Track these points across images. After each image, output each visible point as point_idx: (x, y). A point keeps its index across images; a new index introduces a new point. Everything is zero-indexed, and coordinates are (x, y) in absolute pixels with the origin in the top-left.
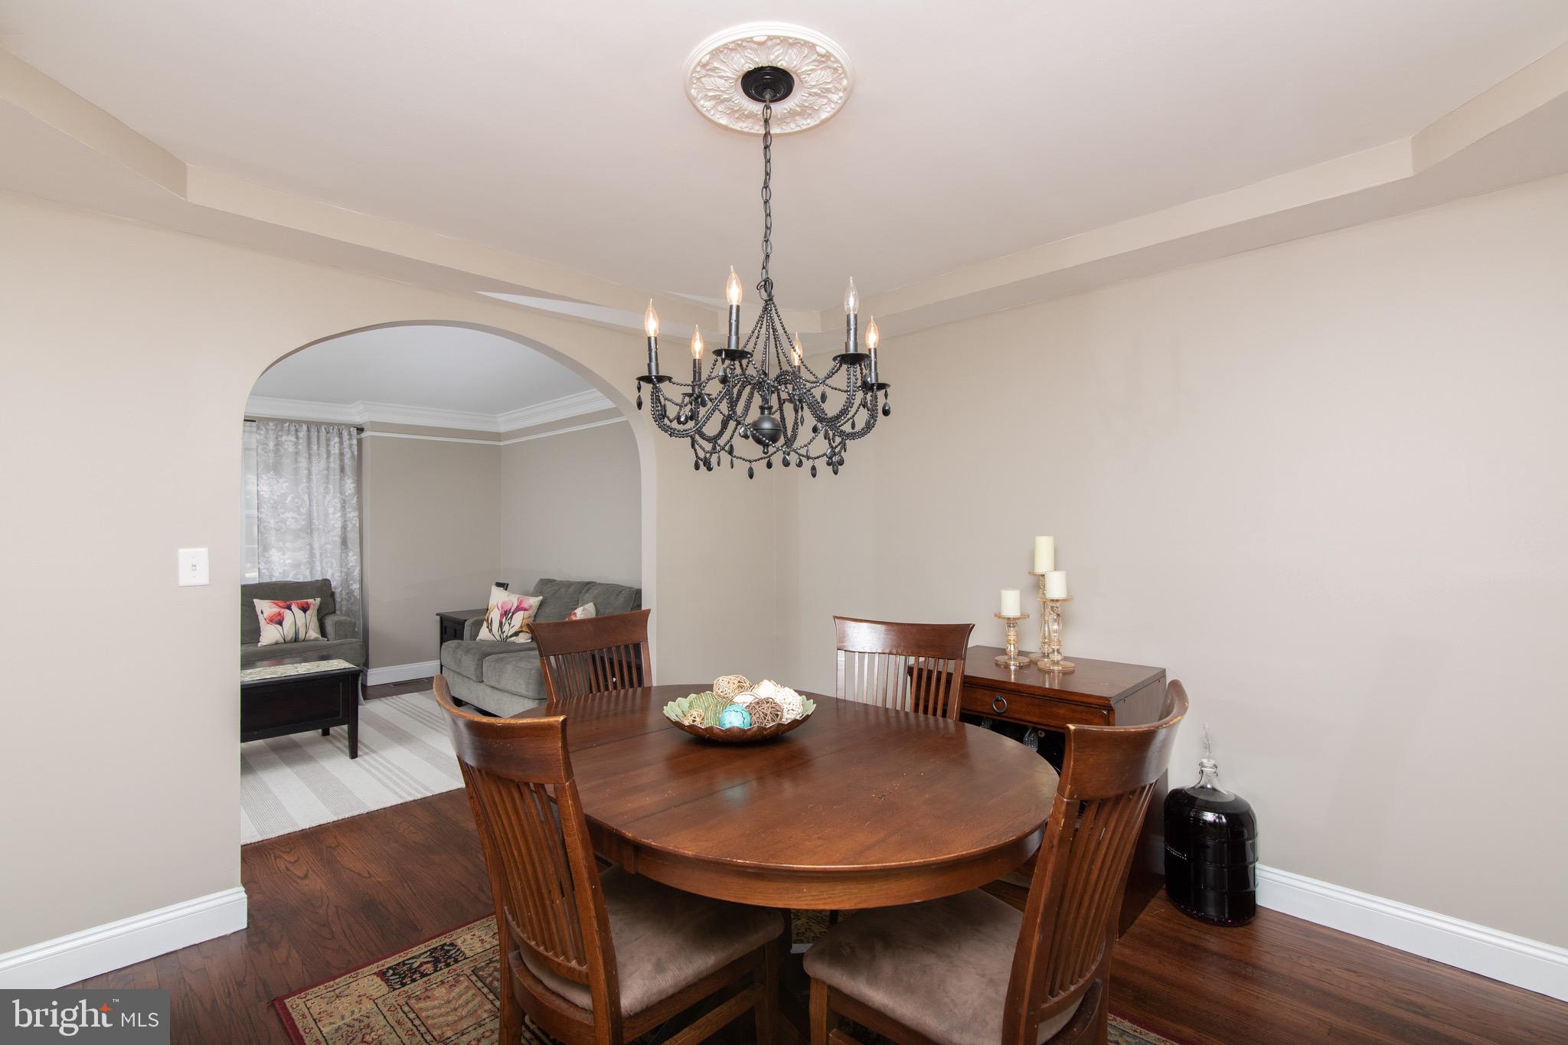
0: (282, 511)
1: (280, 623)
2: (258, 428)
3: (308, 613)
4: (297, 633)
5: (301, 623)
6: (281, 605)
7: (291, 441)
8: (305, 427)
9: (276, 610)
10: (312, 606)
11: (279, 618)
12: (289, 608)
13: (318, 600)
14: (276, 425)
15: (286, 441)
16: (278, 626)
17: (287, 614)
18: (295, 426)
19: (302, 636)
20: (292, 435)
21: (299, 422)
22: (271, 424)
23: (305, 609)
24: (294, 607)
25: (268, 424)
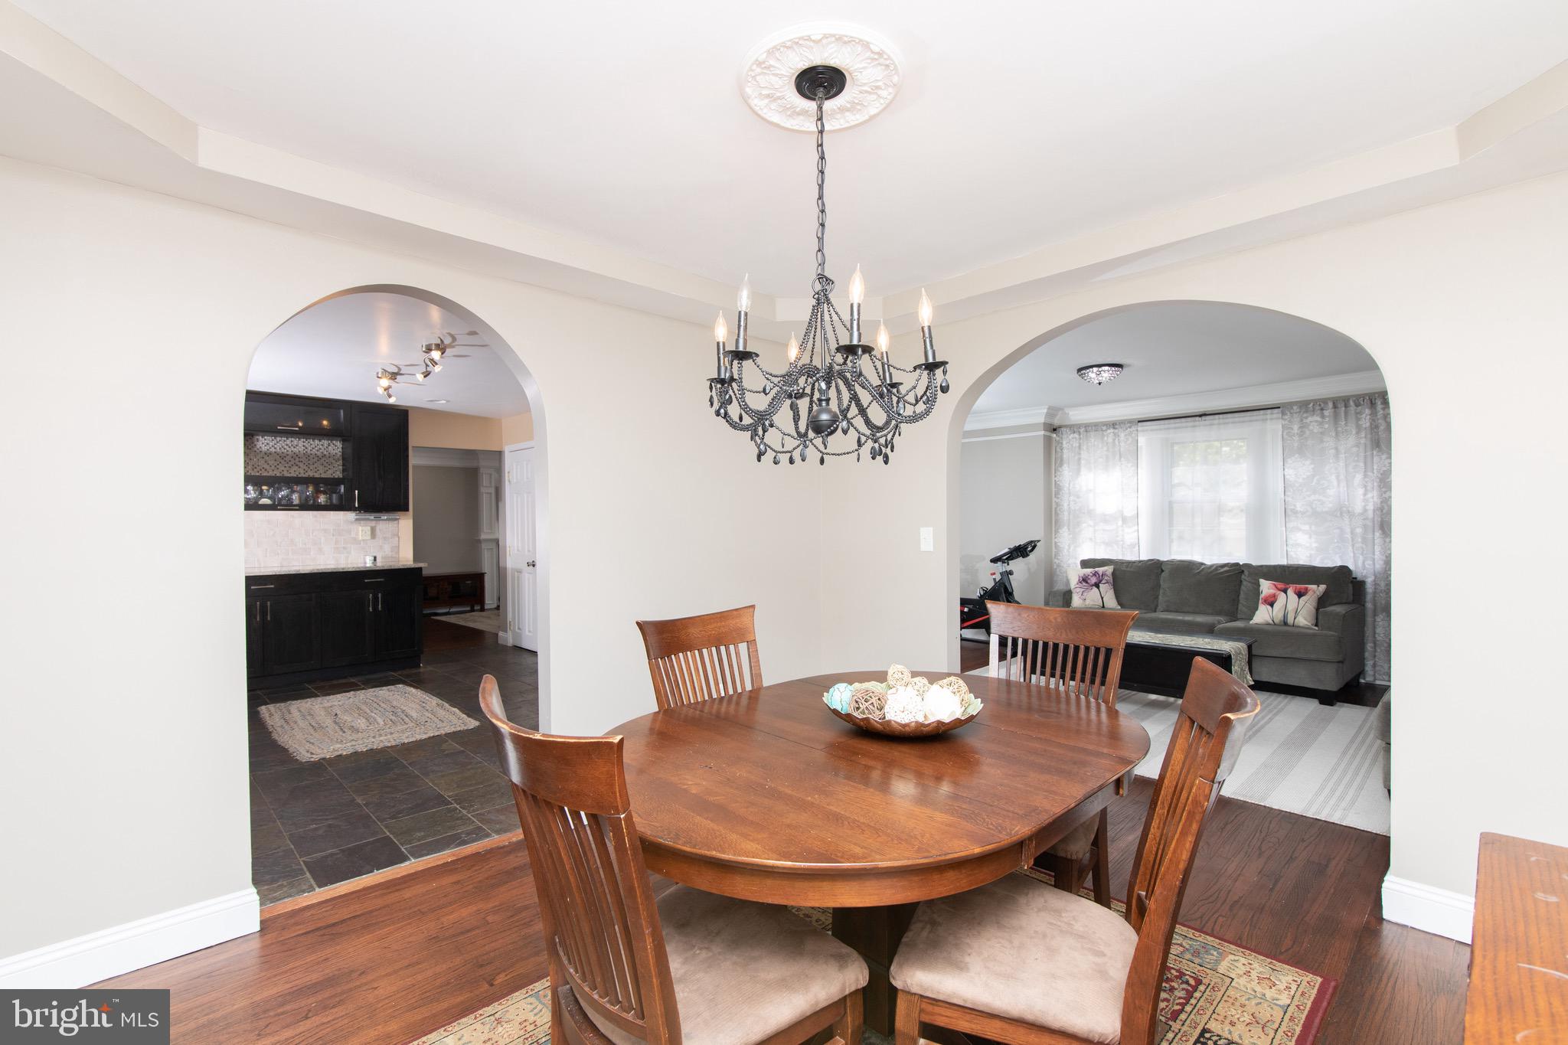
0: (1308, 493)
1: (1272, 605)
2: (1283, 414)
3: (1303, 598)
4: (1285, 616)
5: (1291, 607)
6: (1279, 587)
7: (1316, 421)
8: (1330, 405)
9: (1272, 591)
10: (1310, 593)
11: (1273, 599)
12: (1285, 591)
13: (1323, 587)
14: (1300, 407)
15: (1311, 422)
16: (1269, 607)
17: (1282, 596)
18: (1320, 405)
19: (1290, 620)
20: (1317, 415)
21: (1325, 401)
22: (1295, 408)
23: (1300, 595)
24: (1290, 592)
25: (1292, 408)
